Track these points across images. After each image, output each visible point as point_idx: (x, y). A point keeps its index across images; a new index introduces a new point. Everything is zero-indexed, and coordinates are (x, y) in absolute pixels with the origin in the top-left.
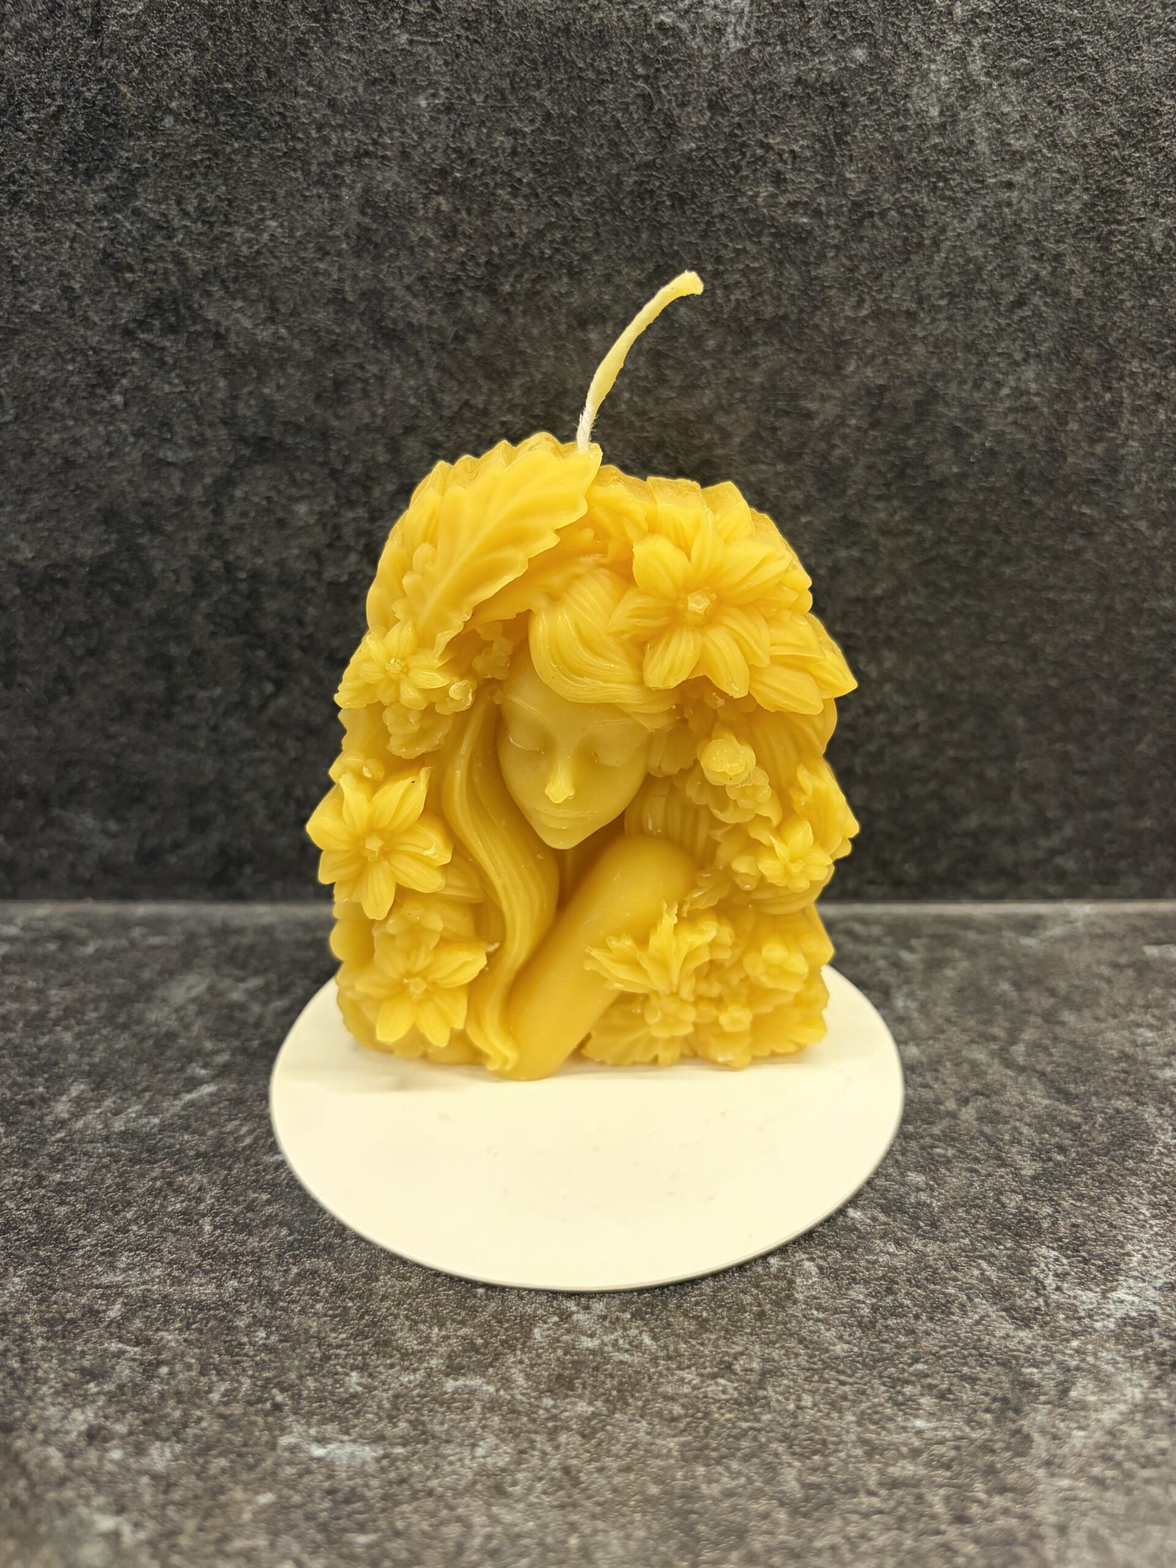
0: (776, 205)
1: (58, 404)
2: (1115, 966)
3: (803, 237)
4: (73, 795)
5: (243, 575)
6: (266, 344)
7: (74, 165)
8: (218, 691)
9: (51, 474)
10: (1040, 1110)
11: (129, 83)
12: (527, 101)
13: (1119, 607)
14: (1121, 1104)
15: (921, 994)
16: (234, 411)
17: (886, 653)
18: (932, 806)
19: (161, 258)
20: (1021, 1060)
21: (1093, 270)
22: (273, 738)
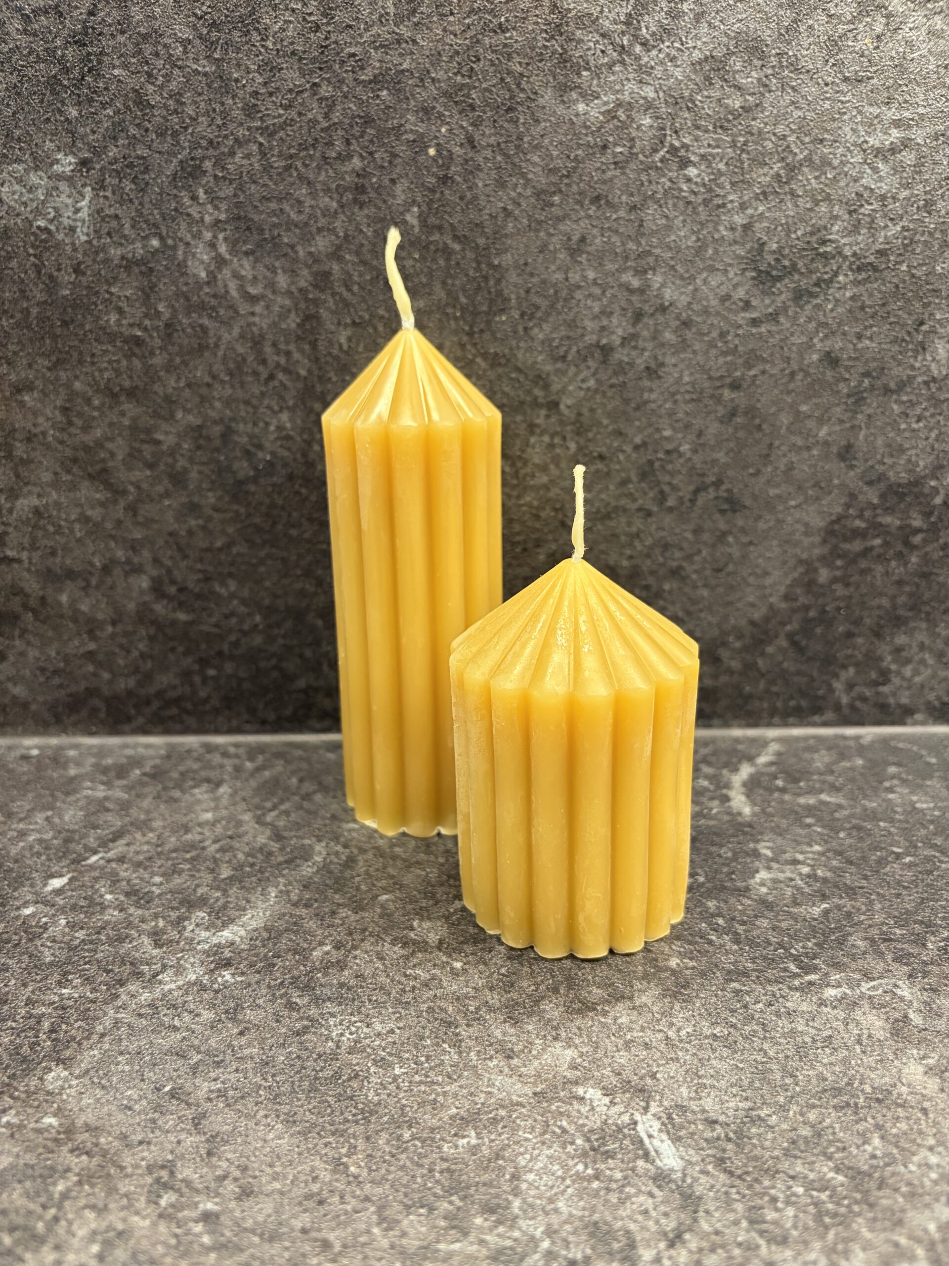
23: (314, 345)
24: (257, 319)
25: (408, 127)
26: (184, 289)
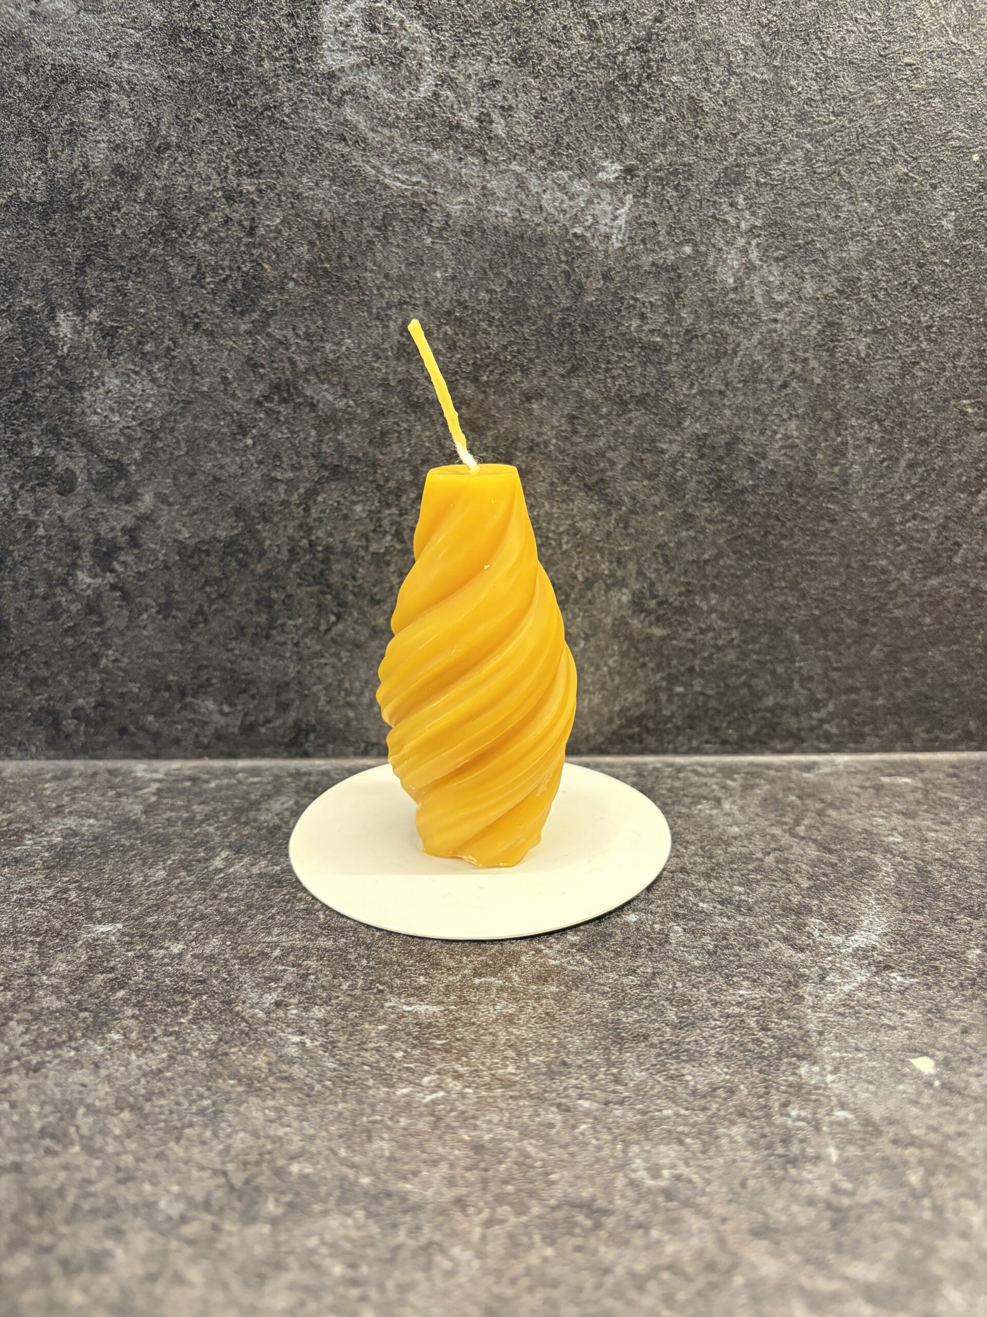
0: (642, 331)
1: (213, 445)
2: (863, 787)
3: (657, 349)
4: (202, 688)
5: (320, 548)
6: (340, 410)
7: (234, 308)
8: (300, 620)
9: (205, 486)
10: (813, 857)
11: (269, 263)
12: (498, 274)
13: (854, 565)
14: (860, 854)
15: (740, 802)
16: (319, 449)
17: (713, 595)
18: (744, 691)
19: (282, 360)
20: (802, 834)
21: (826, 368)
22: (333, 650)
23: (832, 352)
24: (778, 326)
25: (956, 133)
26: (710, 294)
